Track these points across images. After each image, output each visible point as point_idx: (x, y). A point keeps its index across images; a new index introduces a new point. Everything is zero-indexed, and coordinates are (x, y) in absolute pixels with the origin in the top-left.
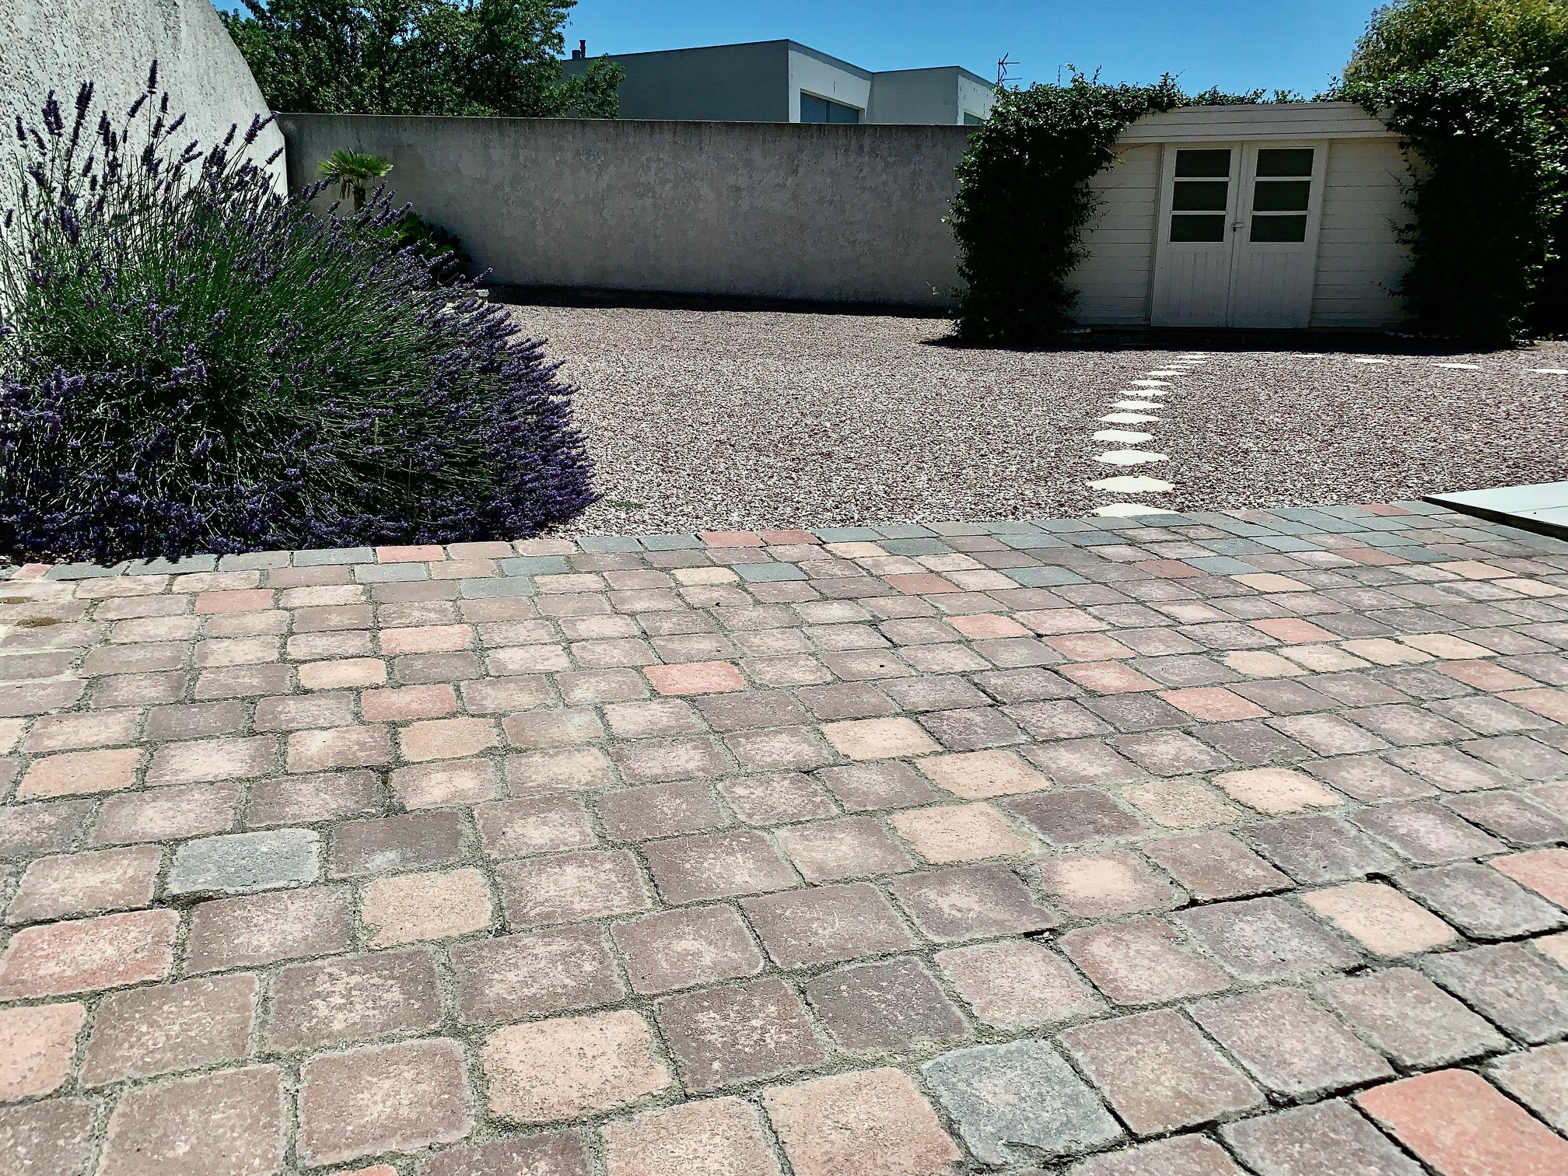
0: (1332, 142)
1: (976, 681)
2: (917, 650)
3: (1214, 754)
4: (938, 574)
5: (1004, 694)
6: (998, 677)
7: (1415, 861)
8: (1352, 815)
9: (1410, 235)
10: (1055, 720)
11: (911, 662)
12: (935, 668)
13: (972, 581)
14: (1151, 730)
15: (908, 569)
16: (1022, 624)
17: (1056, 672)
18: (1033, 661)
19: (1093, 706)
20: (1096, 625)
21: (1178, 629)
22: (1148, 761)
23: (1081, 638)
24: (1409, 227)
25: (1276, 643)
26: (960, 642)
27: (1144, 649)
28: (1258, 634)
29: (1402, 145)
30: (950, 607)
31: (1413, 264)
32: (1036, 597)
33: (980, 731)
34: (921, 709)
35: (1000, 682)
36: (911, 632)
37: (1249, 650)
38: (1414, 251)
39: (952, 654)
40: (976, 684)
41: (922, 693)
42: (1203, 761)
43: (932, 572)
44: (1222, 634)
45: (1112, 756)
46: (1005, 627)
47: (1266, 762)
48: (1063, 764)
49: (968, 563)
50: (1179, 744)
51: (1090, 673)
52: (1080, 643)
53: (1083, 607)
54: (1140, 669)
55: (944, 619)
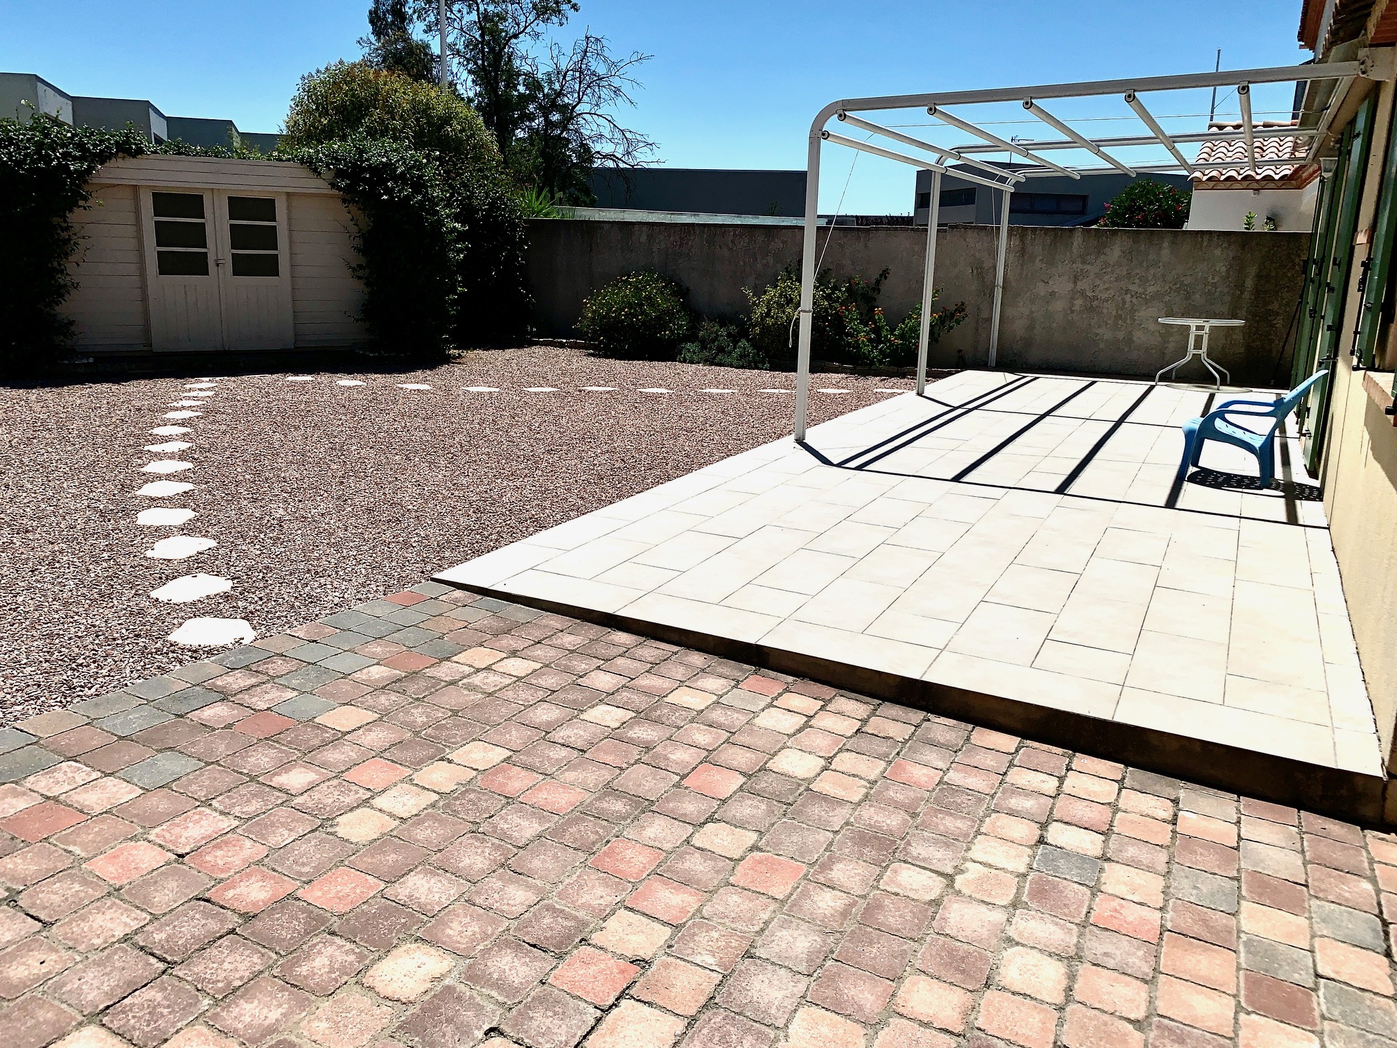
0: (288, 194)
1: (142, 944)
2: (70, 922)
3: (357, 950)
4: (56, 799)
5: (171, 951)
6: (160, 930)
7: (509, 1003)
8: (463, 976)
9: (361, 273)
10: (226, 966)
11: (70, 944)
12: (97, 942)
13: (94, 799)
14: (304, 943)
15: (22, 804)
16: (160, 846)
17: (208, 901)
18: (186, 895)
19: (252, 933)
20: (226, 823)
21: (293, 804)
22: (311, 983)
23: (218, 847)
24: (360, 266)
25: (369, 794)
26: (109, 894)
27: (274, 840)
28: (354, 788)
29: (344, 201)
30: (84, 847)
31: (367, 296)
32: (160, 803)
33: (166, 1011)
34: (101, 1007)
35: (163, 936)
36: (56, 899)
37: (351, 810)
38: (367, 284)
39: (108, 916)
40: (142, 948)
41: (96, 983)
42: (351, 963)
43: (48, 798)
44: (328, 796)
45: (283, 990)
46: (147, 857)
47: (395, 941)
48: (247, 1019)
49: (82, 773)
50: (330, 950)
51: (238, 891)
52: (219, 853)
53: (207, 803)
54: (277, 868)
55: (84, 866)
